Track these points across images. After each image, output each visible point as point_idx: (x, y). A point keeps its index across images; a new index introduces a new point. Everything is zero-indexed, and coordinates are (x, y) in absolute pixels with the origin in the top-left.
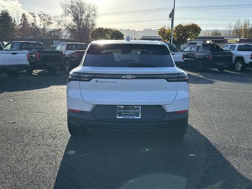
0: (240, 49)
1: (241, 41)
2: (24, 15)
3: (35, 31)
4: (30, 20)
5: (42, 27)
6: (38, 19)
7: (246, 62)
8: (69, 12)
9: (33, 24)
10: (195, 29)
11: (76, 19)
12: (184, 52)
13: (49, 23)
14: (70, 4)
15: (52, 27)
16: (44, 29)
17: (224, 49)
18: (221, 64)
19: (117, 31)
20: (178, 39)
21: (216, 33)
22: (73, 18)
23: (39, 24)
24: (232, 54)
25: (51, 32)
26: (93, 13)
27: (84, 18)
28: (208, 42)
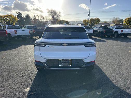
0: (116, 28)
1: (115, 25)
2: (34, 16)
3: (39, 22)
4: (37, 18)
5: (41, 20)
6: (40, 17)
7: (119, 34)
8: (51, 15)
9: (38, 19)
10: (98, 20)
11: (53, 17)
12: (94, 29)
13: (44, 19)
14: (51, 11)
15: (44, 20)
16: (42, 21)
17: (110, 28)
18: (109, 34)
19: (67, 21)
20: (91, 24)
21: (106, 22)
22: (52, 17)
23: (40, 19)
24: (113, 30)
25: (45, 22)
26: (59, 15)
27: (56, 17)
28: (102, 25)
